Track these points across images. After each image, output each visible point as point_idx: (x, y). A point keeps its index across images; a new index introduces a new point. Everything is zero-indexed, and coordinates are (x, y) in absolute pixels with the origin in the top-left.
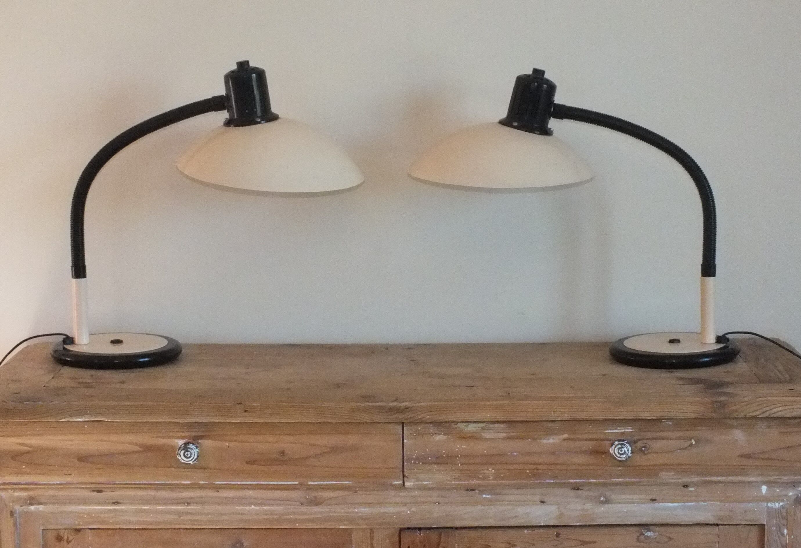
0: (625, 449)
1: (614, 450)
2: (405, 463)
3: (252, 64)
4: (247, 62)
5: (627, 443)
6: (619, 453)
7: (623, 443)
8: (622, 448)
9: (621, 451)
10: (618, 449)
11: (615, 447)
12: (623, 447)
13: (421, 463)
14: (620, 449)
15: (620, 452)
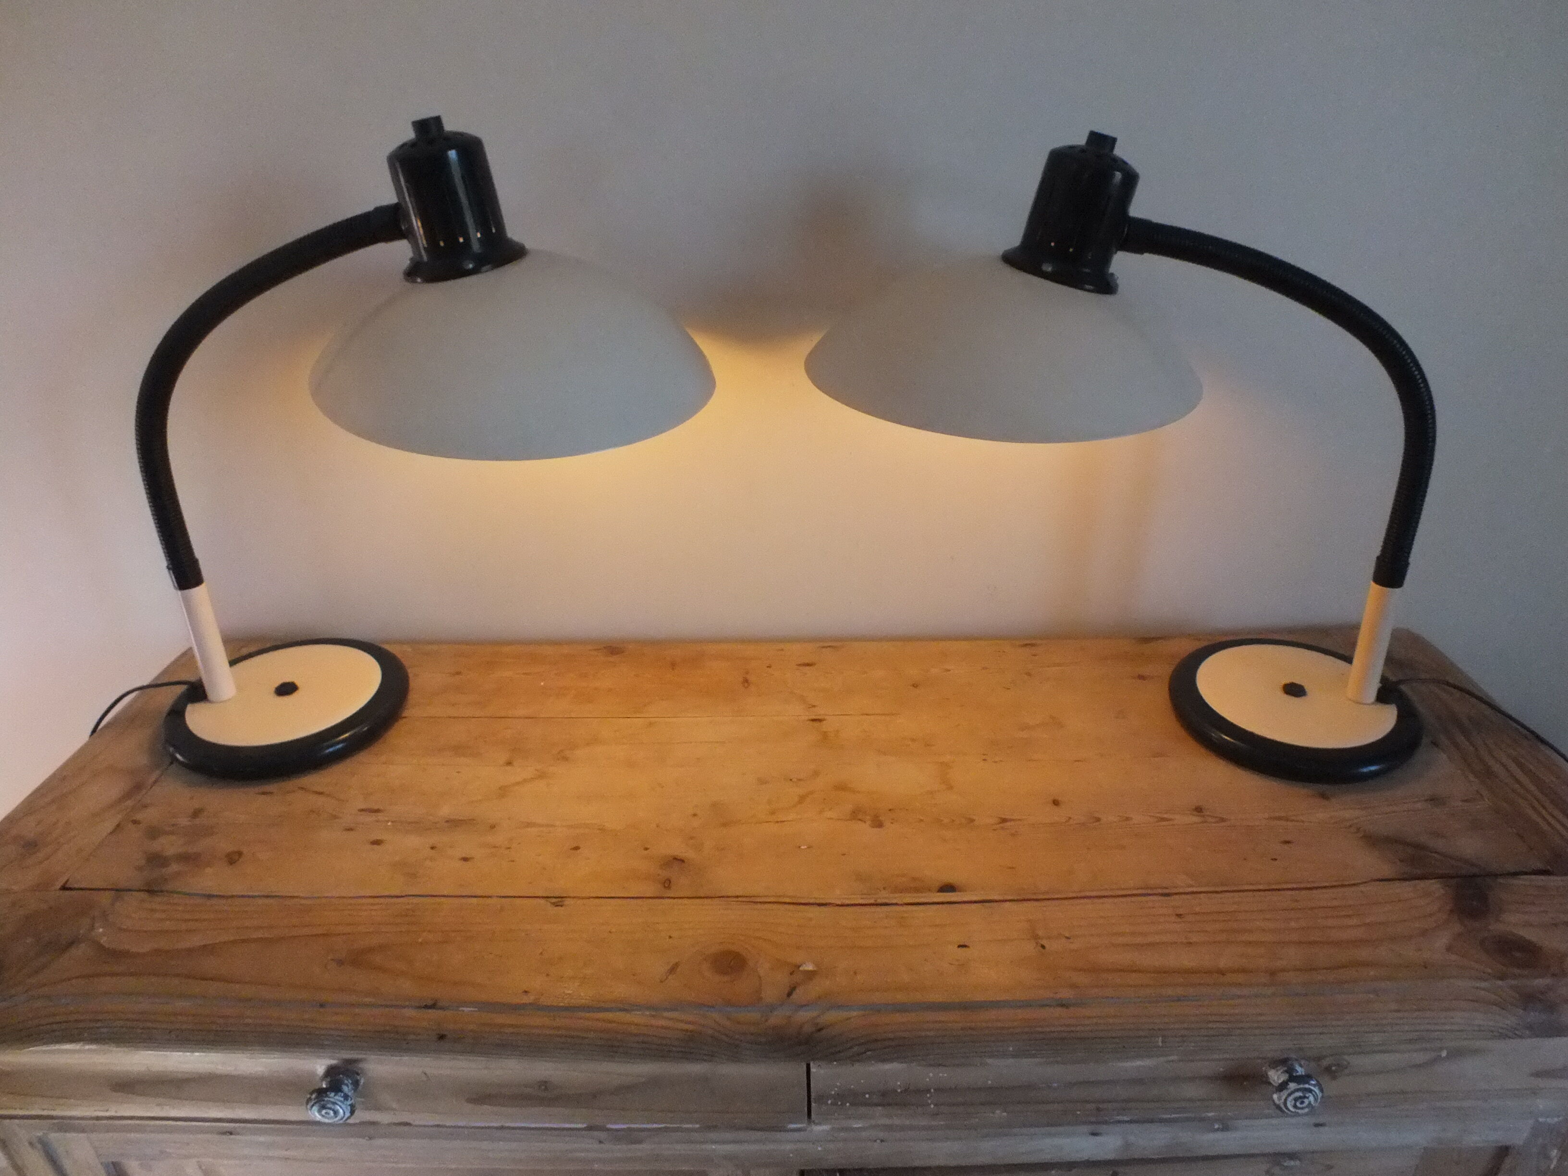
0: (1312, 1099)
1: (1286, 1100)
2: (813, 1105)
3: (449, 126)
4: (437, 120)
5: (1314, 1085)
6: (1295, 1106)
7: (1307, 1086)
8: (1305, 1097)
9: (1302, 1103)
10: (1296, 1100)
11: (1289, 1095)
12: (1307, 1095)
13: (848, 1104)
14: (1300, 1100)
15: (1298, 1104)
